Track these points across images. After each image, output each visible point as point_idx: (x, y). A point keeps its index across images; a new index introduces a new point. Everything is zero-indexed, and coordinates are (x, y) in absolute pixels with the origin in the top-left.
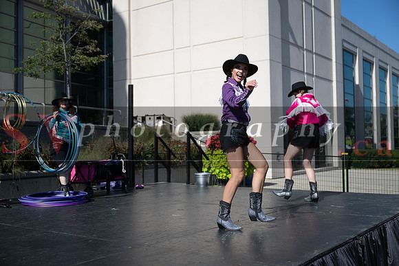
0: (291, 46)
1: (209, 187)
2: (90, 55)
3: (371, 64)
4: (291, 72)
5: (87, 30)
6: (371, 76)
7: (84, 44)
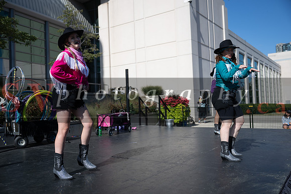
0: (202, 46)
1: (174, 127)
3: (243, 55)
4: (203, 60)
5: (90, 39)
6: (243, 62)
7: (89, 47)
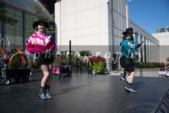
1: (96, 75)
2: (51, 30)
3: (138, 34)
6: (138, 38)
7: (49, 27)
